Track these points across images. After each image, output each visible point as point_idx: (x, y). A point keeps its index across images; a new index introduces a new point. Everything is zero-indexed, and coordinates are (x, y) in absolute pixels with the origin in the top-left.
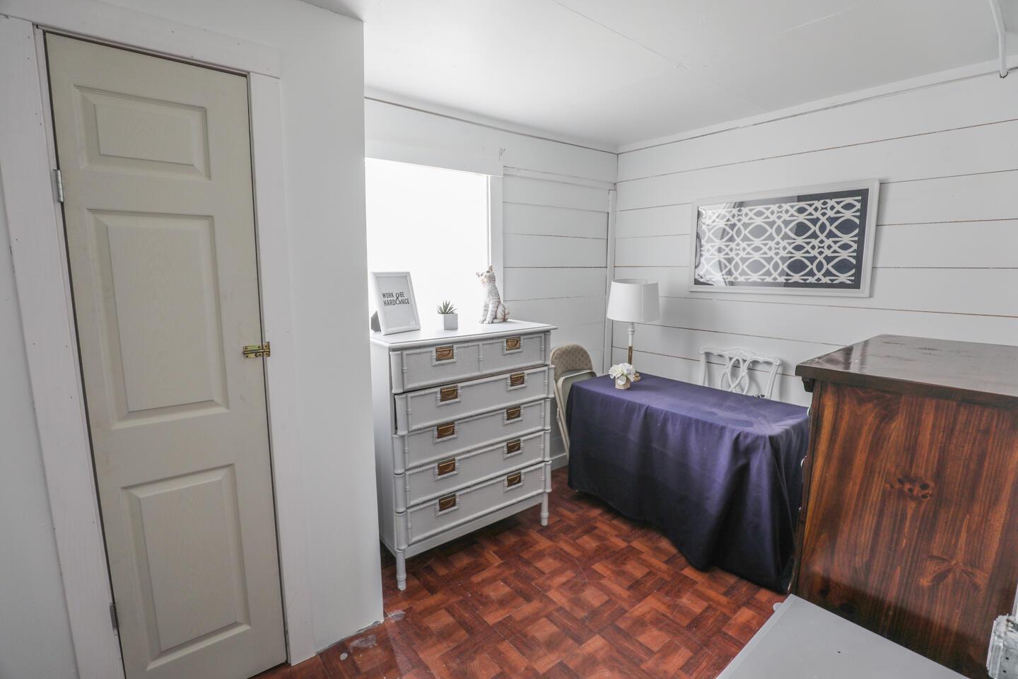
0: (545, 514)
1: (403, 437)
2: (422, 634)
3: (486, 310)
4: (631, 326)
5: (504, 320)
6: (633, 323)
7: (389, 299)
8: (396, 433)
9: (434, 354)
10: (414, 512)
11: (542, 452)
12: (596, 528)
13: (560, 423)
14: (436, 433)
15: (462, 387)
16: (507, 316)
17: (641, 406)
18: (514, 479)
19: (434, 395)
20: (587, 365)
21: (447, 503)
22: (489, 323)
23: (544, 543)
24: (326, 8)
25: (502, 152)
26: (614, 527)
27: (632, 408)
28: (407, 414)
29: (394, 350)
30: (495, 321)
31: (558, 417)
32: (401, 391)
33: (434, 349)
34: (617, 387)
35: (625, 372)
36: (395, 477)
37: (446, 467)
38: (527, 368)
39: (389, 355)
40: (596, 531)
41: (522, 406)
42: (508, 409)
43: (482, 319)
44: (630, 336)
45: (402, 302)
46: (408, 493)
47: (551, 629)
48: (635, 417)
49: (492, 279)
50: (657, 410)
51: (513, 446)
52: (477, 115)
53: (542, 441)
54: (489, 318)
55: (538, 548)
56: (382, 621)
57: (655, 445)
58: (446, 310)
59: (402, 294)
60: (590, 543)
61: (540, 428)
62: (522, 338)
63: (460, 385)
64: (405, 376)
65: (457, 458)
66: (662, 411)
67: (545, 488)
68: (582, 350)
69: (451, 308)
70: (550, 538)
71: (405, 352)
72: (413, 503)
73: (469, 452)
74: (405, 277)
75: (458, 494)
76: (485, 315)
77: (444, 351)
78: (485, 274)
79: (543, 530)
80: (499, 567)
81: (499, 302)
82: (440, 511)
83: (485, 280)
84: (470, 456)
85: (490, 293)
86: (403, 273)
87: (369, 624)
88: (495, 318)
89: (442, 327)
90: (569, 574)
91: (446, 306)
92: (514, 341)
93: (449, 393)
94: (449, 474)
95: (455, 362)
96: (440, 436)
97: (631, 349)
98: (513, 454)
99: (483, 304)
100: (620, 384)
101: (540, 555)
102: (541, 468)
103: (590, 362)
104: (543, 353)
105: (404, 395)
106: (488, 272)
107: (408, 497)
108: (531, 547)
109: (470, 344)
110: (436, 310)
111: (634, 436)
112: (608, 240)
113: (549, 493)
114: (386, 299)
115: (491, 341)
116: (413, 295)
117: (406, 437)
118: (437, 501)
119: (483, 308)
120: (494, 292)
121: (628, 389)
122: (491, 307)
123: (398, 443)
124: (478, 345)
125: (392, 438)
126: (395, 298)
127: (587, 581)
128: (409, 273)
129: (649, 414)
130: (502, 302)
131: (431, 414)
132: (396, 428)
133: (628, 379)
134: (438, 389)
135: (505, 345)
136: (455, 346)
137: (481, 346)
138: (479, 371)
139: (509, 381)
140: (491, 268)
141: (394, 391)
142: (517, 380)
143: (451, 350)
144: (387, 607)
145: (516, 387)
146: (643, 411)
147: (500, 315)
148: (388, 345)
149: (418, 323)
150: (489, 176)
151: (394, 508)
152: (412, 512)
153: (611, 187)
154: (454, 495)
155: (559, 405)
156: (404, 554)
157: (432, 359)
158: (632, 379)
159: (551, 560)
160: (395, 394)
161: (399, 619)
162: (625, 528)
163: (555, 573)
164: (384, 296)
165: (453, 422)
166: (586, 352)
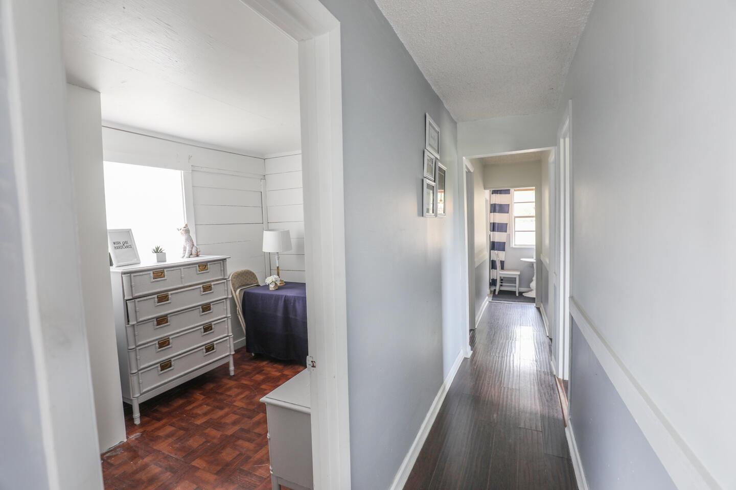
0: (232, 368)
1: (133, 325)
2: (155, 439)
3: (185, 250)
4: (277, 255)
5: (197, 256)
6: (278, 253)
7: (118, 245)
8: (128, 324)
9: (152, 275)
10: (143, 373)
11: (227, 330)
12: (263, 370)
13: (239, 317)
14: (155, 323)
15: (171, 294)
16: (199, 254)
17: (282, 296)
18: (210, 348)
19: (153, 300)
20: (255, 281)
21: (166, 365)
22: (187, 258)
23: (232, 383)
24: (76, 85)
25: (190, 157)
26: (274, 368)
27: (277, 298)
28: (136, 312)
29: (124, 273)
30: (191, 256)
31: (238, 313)
32: (131, 297)
33: (151, 272)
34: (270, 289)
35: (274, 280)
36: (128, 352)
37: (164, 343)
38: (213, 281)
39: (122, 277)
40: (264, 372)
41: (211, 304)
42: (202, 306)
43: (182, 256)
44: (277, 261)
45: (127, 247)
46: (138, 361)
47: (235, 417)
48: (280, 302)
49: (187, 231)
50: (290, 297)
51: (208, 328)
52: (173, 136)
53: (226, 324)
54: (187, 254)
55: (228, 386)
56: (125, 440)
57: (291, 316)
58: (157, 251)
59: (126, 242)
60: (259, 377)
61: (225, 316)
62: (209, 264)
63: (170, 293)
64: (133, 288)
65: (170, 337)
66: (293, 296)
67: (230, 351)
68: (251, 272)
69: (161, 249)
70: (236, 380)
71: (132, 275)
72: (142, 367)
73: (178, 333)
74: (128, 232)
75: (172, 359)
76: (185, 253)
77: (158, 273)
78: (183, 229)
79: (231, 378)
80: (203, 399)
81: (193, 245)
82: (161, 371)
83: (183, 232)
84: (179, 336)
85: (187, 240)
86: (127, 230)
87: (117, 443)
88: (191, 254)
89: (156, 260)
90: (247, 393)
91: (157, 249)
92: (203, 266)
93: (163, 298)
94: (166, 347)
95: (166, 280)
96: (158, 324)
97: (278, 268)
98: (207, 333)
99: (183, 247)
100: (272, 287)
101: (230, 389)
102: (226, 340)
103: (257, 279)
104: (223, 272)
105: (133, 300)
106: (185, 227)
107: (139, 363)
108: (224, 386)
109: (175, 268)
110: (151, 251)
111: (280, 314)
112: (262, 208)
113: (233, 355)
114: (116, 245)
115: (189, 266)
116: (134, 242)
117: (135, 326)
118: (159, 365)
119: (183, 249)
120: (189, 239)
121: (277, 290)
122: (188, 248)
123: (130, 330)
124: (180, 269)
125: (126, 327)
126: (122, 245)
127: (257, 393)
128: (130, 230)
129: (287, 300)
130: (195, 245)
131: (152, 310)
132: (128, 321)
133: (276, 284)
134: (156, 296)
135: (198, 268)
136: (165, 270)
137: (182, 270)
138: (182, 284)
139: (202, 289)
140: (186, 225)
141: (126, 298)
142: (207, 288)
143: (162, 272)
144: (128, 434)
145: (207, 292)
146: (283, 299)
147: (194, 252)
148: (121, 271)
149: (138, 259)
150: (182, 171)
151: (129, 371)
152: (141, 373)
153: (262, 177)
154: (170, 360)
155: (238, 306)
156: (138, 400)
157: (150, 278)
158: (278, 283)
159: (236, 390)
160: (127, 300)
161: (137, 437)
162: (280, 367)
163: (238, 395)
164: (114, 243)
165: (166, 315)
166: (253, 274)
